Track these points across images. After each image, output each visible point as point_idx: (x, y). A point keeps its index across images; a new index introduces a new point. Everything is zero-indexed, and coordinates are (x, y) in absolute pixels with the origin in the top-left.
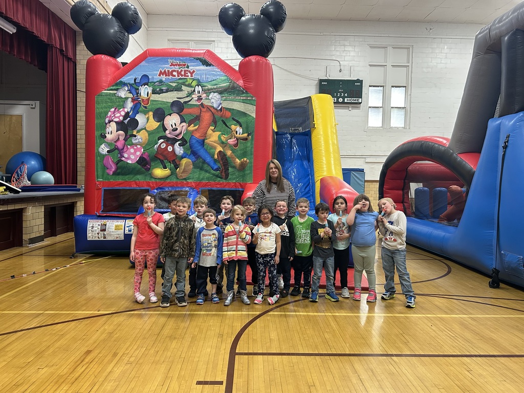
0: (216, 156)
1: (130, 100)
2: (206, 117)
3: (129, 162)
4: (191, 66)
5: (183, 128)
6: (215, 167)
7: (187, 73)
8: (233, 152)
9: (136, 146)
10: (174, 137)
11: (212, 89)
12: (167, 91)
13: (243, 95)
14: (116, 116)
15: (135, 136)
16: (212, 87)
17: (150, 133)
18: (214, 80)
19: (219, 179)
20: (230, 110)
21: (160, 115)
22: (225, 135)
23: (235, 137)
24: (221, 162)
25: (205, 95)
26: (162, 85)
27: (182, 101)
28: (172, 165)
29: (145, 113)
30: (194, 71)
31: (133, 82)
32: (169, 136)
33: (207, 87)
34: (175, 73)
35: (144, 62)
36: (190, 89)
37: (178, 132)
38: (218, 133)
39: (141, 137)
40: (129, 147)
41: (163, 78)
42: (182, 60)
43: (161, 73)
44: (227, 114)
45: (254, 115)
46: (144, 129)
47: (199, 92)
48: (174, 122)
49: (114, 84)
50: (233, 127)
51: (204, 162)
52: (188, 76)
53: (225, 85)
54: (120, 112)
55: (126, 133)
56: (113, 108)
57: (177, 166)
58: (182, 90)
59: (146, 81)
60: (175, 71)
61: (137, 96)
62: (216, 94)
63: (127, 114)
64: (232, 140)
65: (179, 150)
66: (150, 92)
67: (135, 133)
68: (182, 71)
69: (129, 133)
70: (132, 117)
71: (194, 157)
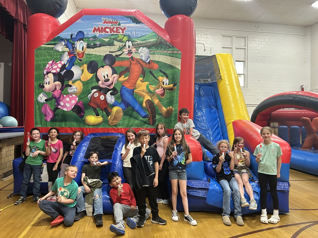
0: (144, 105)
1: (67, 53)
2: (136, 69)
3: (65, 109)
4: (123, 23)
5: (114, 78)
6: (144, 115)
7: (119, 30)
8: (160, 101)
9: (71, 95)
10: (106, 87)
11: (141, 44)
12: (100, 46)
13: (170, 49)
14: (53, 68)
15: (71, 86)
16: (142, 42)
17: (85, 84)
18: (143, 36)
19: (147, 125)
20: (158, 62)
21: (93, 67)
22: (152, 85)
23: (162, 87)
24: (149, 110)
25: (134, 49)
26: (96, 40)
27: (114, 54)
28: (104, 113)
29: (80, 65)
30: (125, 28)
31: (69, 37)
32: (102, 86)
33: (137, 42)
34: (107, 30)
35: (79, 20)
36: (121, 44)
37: (109, 82)
38: (147, 83)
39: (76, 87)
40: (65, 96)
41: (97, 34)
42: (114, 19)
43: (95, 30)
44: (154, 65)
45: (179, 67)
46: (78, 80)
47: (129, 47)
48: (106, 73)
49: (52, 39)
50: (160, 78)
51: (133, 109)
52: (120, 32)
53: (153, 40)
54: (57, 65)
55: (63, 83)
56: (51, 60)
57: (108, 114)
58: (114, 45)
59: (81, 37)
60: (108, 28)
61: (73, 50)
62: (145, 49)
63: (64, 67)
64: (159, 90)
65: (110, 99)
66: (85, 46)
67: (70, 83)
68: (114, 28)
69: (65, 83)
70: (68, 69)
71: (124, 106)
